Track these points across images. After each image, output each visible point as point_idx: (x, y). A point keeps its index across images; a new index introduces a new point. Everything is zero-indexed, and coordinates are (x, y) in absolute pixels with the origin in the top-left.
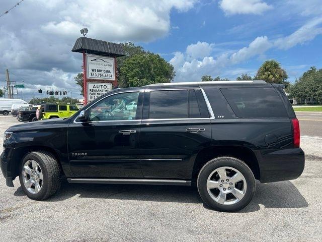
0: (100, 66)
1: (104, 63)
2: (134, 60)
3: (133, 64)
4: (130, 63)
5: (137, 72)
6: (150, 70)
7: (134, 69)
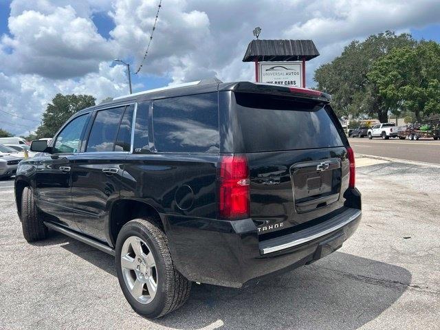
0: (281, 76)
1: (285, 71)
2: (390, 58)
3: (387, 64)
4: (382, 64)
5: (394, 76)
6: (418, 70)
7: (391, 71)
